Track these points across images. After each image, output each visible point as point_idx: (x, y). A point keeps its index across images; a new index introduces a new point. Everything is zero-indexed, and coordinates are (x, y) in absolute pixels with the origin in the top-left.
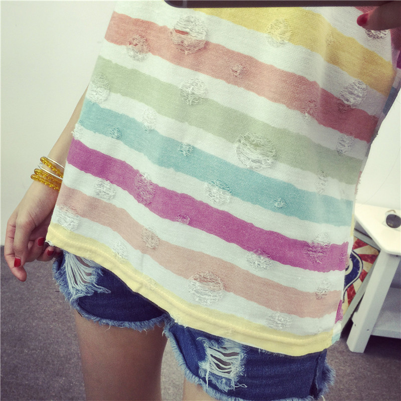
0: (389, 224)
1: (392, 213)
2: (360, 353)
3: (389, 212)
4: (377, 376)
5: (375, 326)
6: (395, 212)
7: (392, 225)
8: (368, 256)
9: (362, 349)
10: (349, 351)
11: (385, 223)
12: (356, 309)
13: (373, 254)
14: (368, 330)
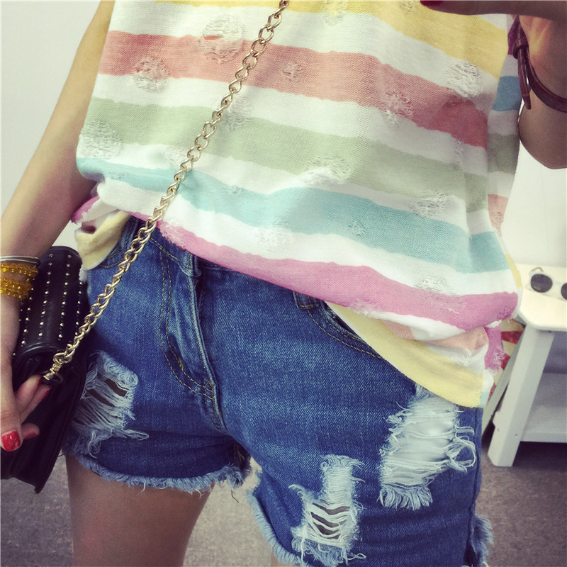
0: (535, 287)
1: (538, 272)
2: (508, 468)
3: (534, 270)
4: (534, 496)
5: (526, 428)
6: (542, 270)
7: (539, 289)
8: (509, 333)
9: (509, 462)
10: (492, 465)
11: (530, 287)
12: (498, 408)
13: (516, 330)
14: (516, 435)
